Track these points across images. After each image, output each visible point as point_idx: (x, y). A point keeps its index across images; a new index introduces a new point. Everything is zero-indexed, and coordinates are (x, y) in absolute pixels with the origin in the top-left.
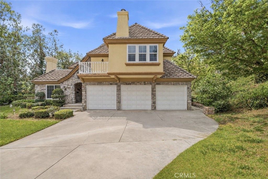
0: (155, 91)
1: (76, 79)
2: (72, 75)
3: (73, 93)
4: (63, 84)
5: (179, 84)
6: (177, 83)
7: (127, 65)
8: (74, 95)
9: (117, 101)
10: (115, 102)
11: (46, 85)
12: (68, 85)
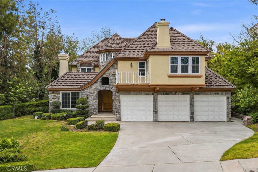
0: (194, 101)
1: (100, 85)
2: (96, 81)
3: (96, 102)
4: (84, 92)
5: (218, 94)
6: (216, 93)
7: (170, 76)
8: (97, 104)
9: (153, 112)
10: (152, 113)
11: (61, 92)
12: (91, 93)
